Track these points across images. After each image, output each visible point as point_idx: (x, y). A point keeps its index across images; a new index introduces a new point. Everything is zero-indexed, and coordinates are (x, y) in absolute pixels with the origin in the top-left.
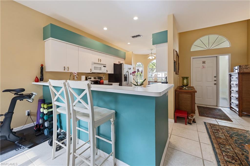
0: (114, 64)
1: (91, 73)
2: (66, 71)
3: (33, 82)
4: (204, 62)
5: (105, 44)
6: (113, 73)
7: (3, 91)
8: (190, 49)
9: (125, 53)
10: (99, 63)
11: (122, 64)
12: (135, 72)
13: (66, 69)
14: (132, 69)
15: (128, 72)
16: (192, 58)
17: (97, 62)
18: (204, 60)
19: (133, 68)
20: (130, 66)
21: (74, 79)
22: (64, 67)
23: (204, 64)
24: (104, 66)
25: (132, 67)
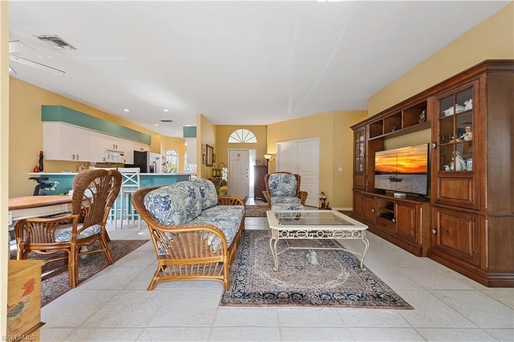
0: (135, 151)
1: (103, 163)
2: (75, 160)
3: (30, 172)
4: (239, 155)
5: (123, 125)
6: (133, 164)
7: (29, 179)
8: (228, 141)
9: (150, 136)
10: (115, 150)
11: (148, 153)
12: (165, 163)
13: (76, 157)
14: (161, 158)
15: (156, 163)
16: (229, 149)
17: (112, 148)
18: (239, 152)
19: (163, 157)
20: (157, 155)
21: (77, 170)
22: (74, 155)
23: (239, 157)
24: (121, 155)
25: (160, 156)
